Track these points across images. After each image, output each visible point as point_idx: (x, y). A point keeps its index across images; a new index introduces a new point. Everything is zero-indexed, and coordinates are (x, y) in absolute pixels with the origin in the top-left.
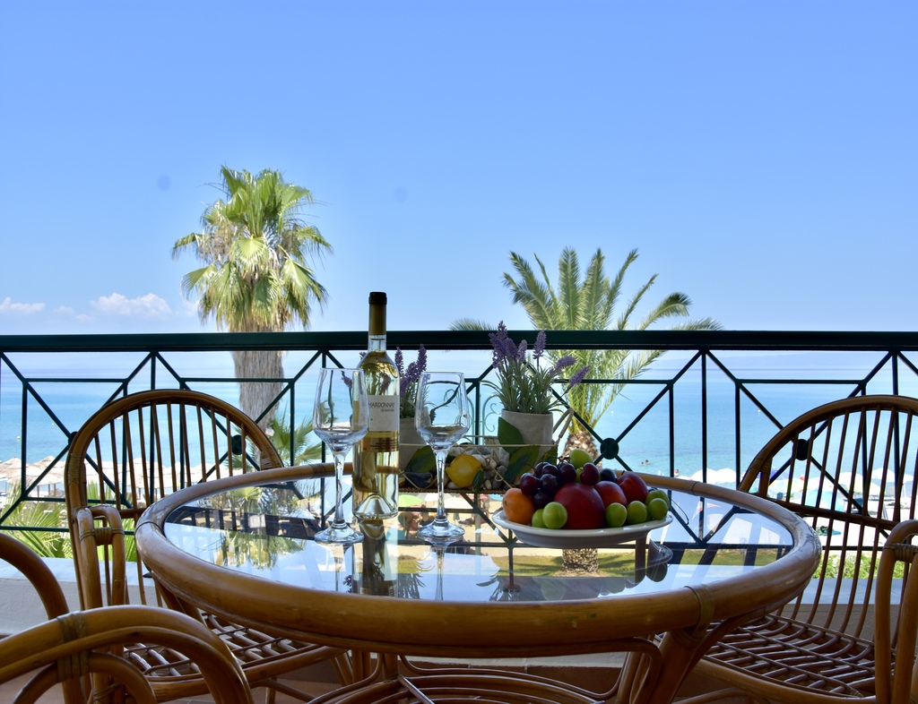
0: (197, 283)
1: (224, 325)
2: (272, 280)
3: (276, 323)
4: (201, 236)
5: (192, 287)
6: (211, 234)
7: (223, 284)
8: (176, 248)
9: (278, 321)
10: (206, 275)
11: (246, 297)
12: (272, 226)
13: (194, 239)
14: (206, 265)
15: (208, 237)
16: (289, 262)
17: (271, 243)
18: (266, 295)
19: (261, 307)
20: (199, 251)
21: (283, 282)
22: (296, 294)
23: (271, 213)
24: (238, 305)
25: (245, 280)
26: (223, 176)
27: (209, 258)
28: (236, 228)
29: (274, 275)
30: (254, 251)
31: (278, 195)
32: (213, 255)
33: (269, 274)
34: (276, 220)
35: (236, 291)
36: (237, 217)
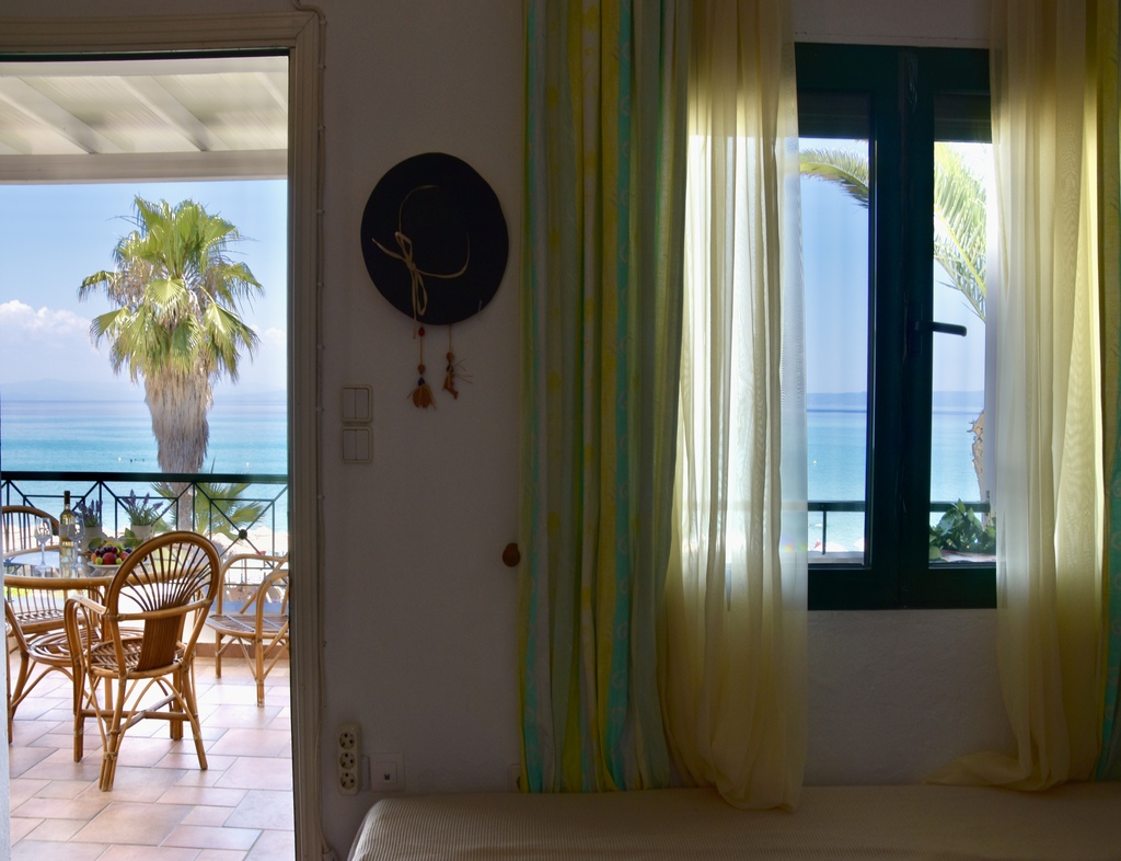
0: (108, 329)
1: (139, 376)
2: (192, 326)
3: (199, 373)
4: (112, 274)
5: (102, 333)
6: (124, 272)
7: (136, 331)
8: (83, 287)
9: (201, 369)
10: (118, 319)
11: (163, 345)
12: (194, 263)
13: (104, 278)
14: (119, 308)
15: (120, 276)
16: (212, 307)
17: (193, 283)
18: (185, 342)
19: (180, 354)
20: (111, 292)
21: (205, 329)
22: (218, 342)
23: (192, 249)
24: (154, 355)
25: (162, 326)
26: (137, 207)
27: (123, 300)
28: (152, 267)
29: (194, 321)
30: (170, 295)
31: (201, 229)
32: (127, 296)
33: (189, 319)
34: (198, 258)
35: (151, 339)
36: (152, 255)
